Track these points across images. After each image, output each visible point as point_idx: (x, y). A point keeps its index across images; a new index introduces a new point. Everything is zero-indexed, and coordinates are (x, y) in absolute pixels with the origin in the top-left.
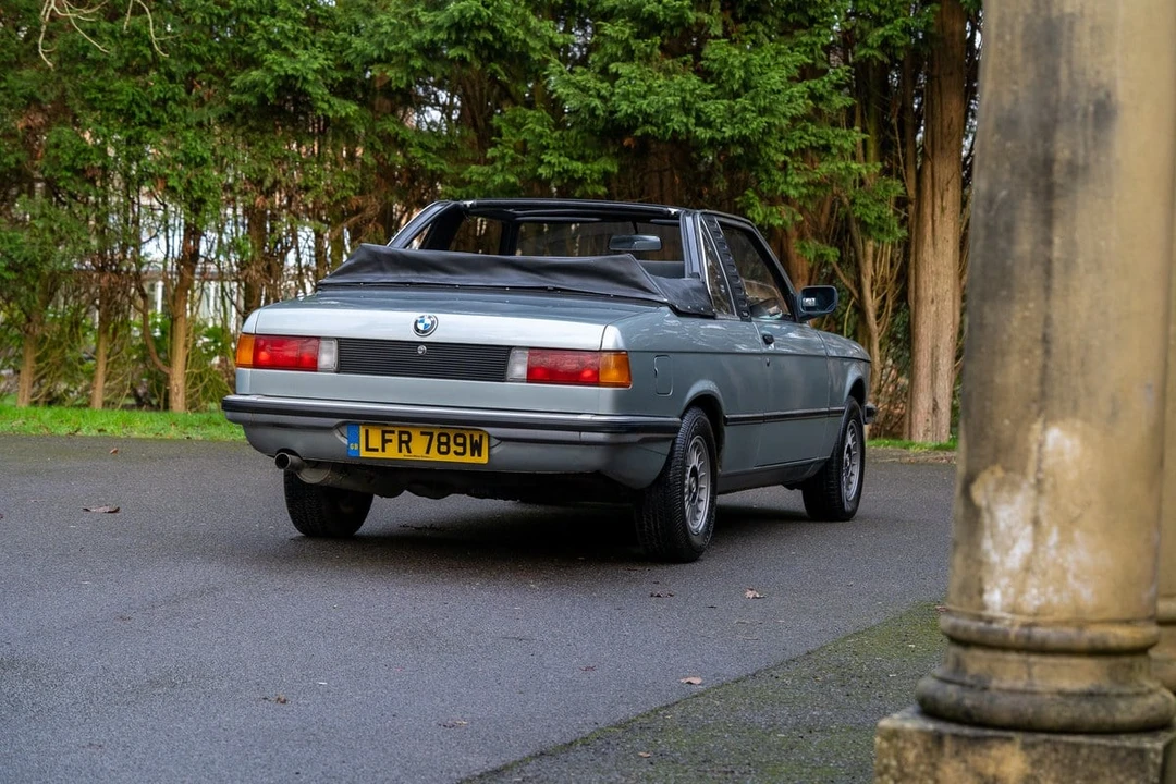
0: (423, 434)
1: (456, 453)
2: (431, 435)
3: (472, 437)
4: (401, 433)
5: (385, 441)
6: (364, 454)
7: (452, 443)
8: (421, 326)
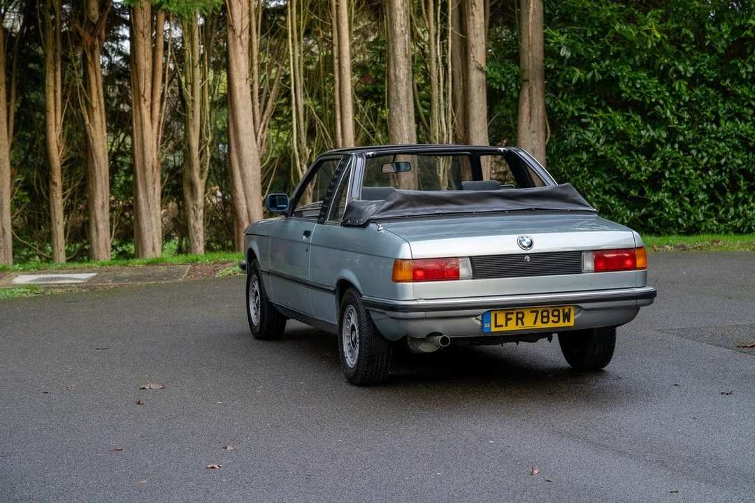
0: (531, 312)
1: (553, 321)
2: (537, 312)
3: (564, 310)
4: (517, 313)
5: (507, 320)
6: (494, 329)
7: (550, 316)
8: (525, 244)
